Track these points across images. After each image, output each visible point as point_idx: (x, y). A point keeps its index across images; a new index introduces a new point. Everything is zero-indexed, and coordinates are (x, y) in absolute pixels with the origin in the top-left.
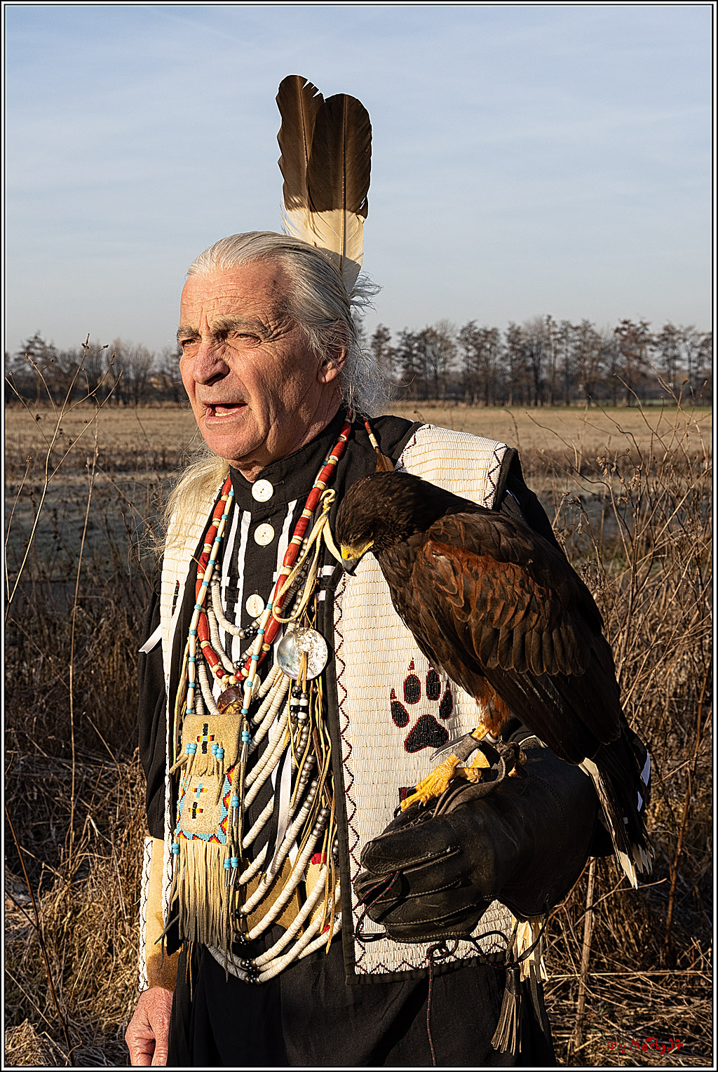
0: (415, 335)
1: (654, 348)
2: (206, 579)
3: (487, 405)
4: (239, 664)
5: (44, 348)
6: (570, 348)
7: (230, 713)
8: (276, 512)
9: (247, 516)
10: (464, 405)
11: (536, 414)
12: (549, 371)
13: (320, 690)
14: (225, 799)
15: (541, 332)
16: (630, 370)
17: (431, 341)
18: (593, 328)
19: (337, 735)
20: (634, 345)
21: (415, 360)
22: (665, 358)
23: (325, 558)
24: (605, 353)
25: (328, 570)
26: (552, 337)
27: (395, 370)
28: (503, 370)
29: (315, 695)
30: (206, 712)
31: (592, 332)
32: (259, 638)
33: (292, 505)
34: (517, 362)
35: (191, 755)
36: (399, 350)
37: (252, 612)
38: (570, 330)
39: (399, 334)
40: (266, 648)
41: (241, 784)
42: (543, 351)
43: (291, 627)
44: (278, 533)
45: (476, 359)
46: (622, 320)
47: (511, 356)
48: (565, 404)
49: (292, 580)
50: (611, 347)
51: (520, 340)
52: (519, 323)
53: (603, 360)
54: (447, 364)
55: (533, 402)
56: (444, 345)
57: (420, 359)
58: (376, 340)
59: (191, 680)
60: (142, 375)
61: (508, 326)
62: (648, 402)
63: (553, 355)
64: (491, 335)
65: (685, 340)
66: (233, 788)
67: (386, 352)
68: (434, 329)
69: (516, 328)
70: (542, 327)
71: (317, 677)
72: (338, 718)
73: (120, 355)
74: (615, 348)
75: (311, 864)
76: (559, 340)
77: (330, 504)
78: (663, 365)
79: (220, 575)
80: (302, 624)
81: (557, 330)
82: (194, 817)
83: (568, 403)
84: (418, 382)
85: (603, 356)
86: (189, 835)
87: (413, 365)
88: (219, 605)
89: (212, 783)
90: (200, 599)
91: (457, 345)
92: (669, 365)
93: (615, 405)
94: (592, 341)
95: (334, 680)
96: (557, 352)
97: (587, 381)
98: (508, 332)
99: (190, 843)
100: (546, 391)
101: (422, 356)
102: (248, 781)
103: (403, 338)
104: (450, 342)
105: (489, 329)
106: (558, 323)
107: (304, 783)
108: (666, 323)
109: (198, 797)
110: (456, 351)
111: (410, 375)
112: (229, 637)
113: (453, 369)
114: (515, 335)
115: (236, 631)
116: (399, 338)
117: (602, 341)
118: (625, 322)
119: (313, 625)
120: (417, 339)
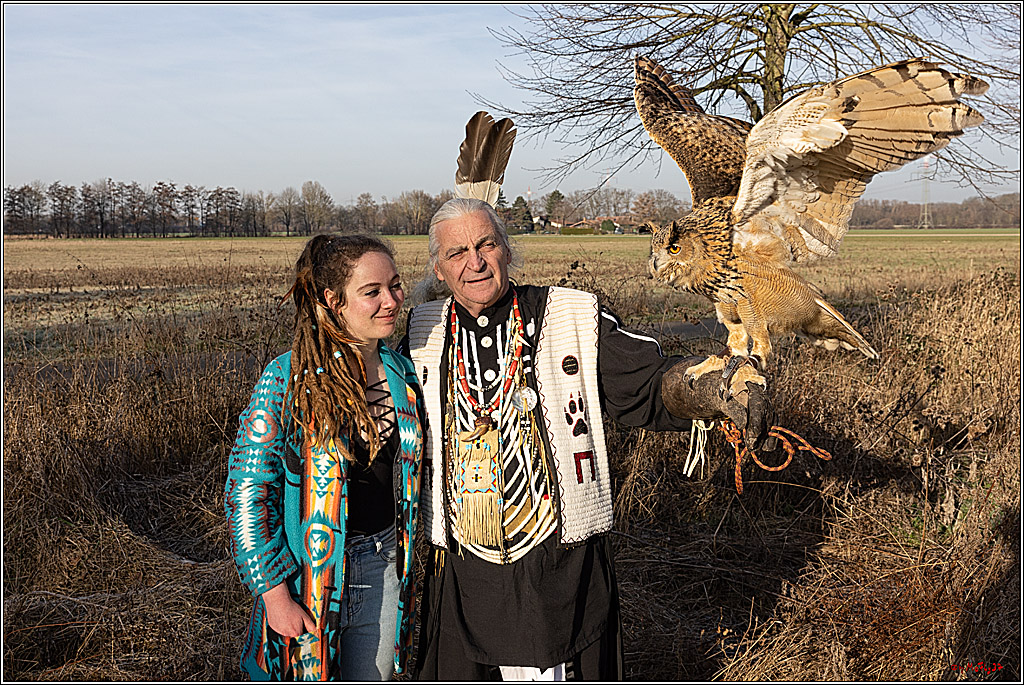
1: (179, 200)
3: (69, 237)
6: (124, 200)
8: (491, 331)
9: (472, 333)
10: (52, 237)
11: (103, 242)
12: (111, 215)
14: (493, 470)
15: (105, 189)
16: (164, 214)
17: (28, 194)
18: (140, 187)
20: (166, 198)
21: (18, 207)
22: (186, 207)
24: (147, 203)
25: (528, 358)
26: (112, 193)
28: (79, 214)
31: (139, 190)
34: (89, 209)
38: (124, 188)
41: (501, 463)
42: (107, 202)
44: (494, 341)
45: (60, 207)
46: (158, 182)
47: (85, 205)
48: (121, 236)
50: (152, 199)
51: (90, 194)
52: (89, 184)
53: (146, 208)
54: (40, 210)
55: (100, 235)
56: (38, 197)
61: (82, 185)
63: (113, 204)
64: (72, 190)
65: (198, 195)
66: (497, 465)
68: (30, 186)
69: (87, 186)
70: (106, 186)
71: (533, 410)
74: (154, 200)
75: (543, 499)
76: (117, 195)
78: (186, 211)
81: (116, 188)
83: (124, 236)
85: (146, 205)
87: (17, 210)
91: (47, 197)
92: (189, 211)
93: (155, 236)
94: (139, 195)
96: (115, 202)
97: (137, 221)
98: (82, 189)
100: (109, 229)
101: (22, 205)
103: (8, 192)
104: (41, 195)
105: (70, 187)
106: (116, 184)
108: (187, 184)
110: (47, 201)
113: (44, 213)
114: (87, 191)
117: (146, 195)
118: (160, 184)
119: (526, 385)
120: (18, 193)
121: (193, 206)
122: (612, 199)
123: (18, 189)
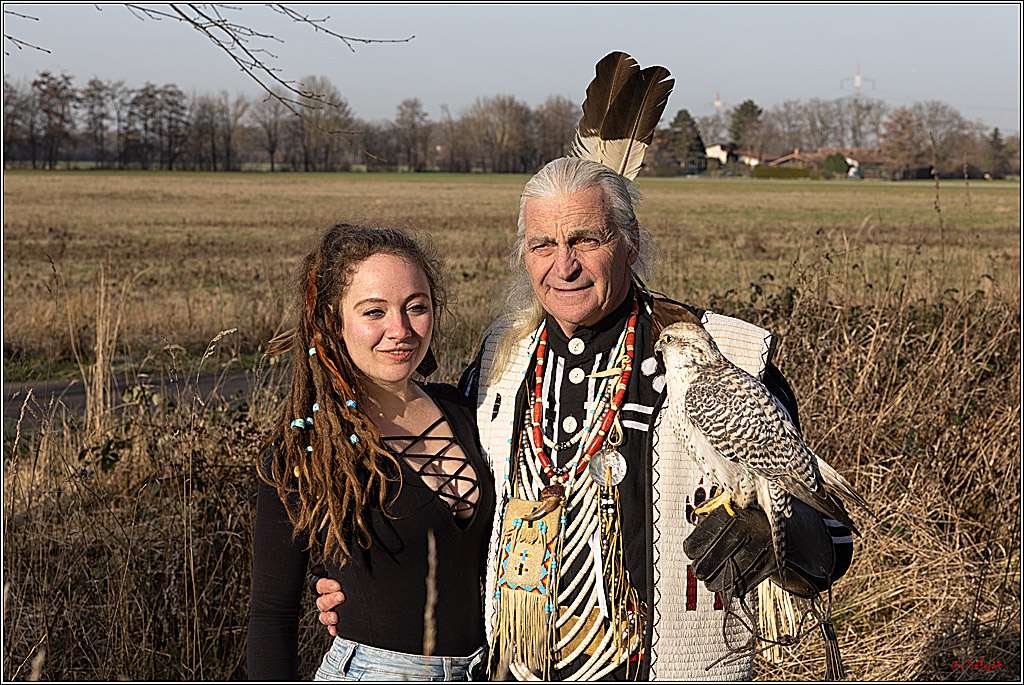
1: (78, 104)
8: (588, 361)
9: (562, 360)
14: (545, 563)
16: (51, 129)
20: (54, 100)
24: (22, 109)
33: (599, 357)
35: (518, 528)
41: (558, 554)
46: (41, 72)
50: (30, 101)
65: (113, 97)
66: (552, 556)
74: (34, 103)
78: (90, 124)
92: (96, 125)
108: (92, 78)
109: (523, 559)
117: (18, 95)
118: (44, 75)
121: (103, 116)
122: (849, 117)
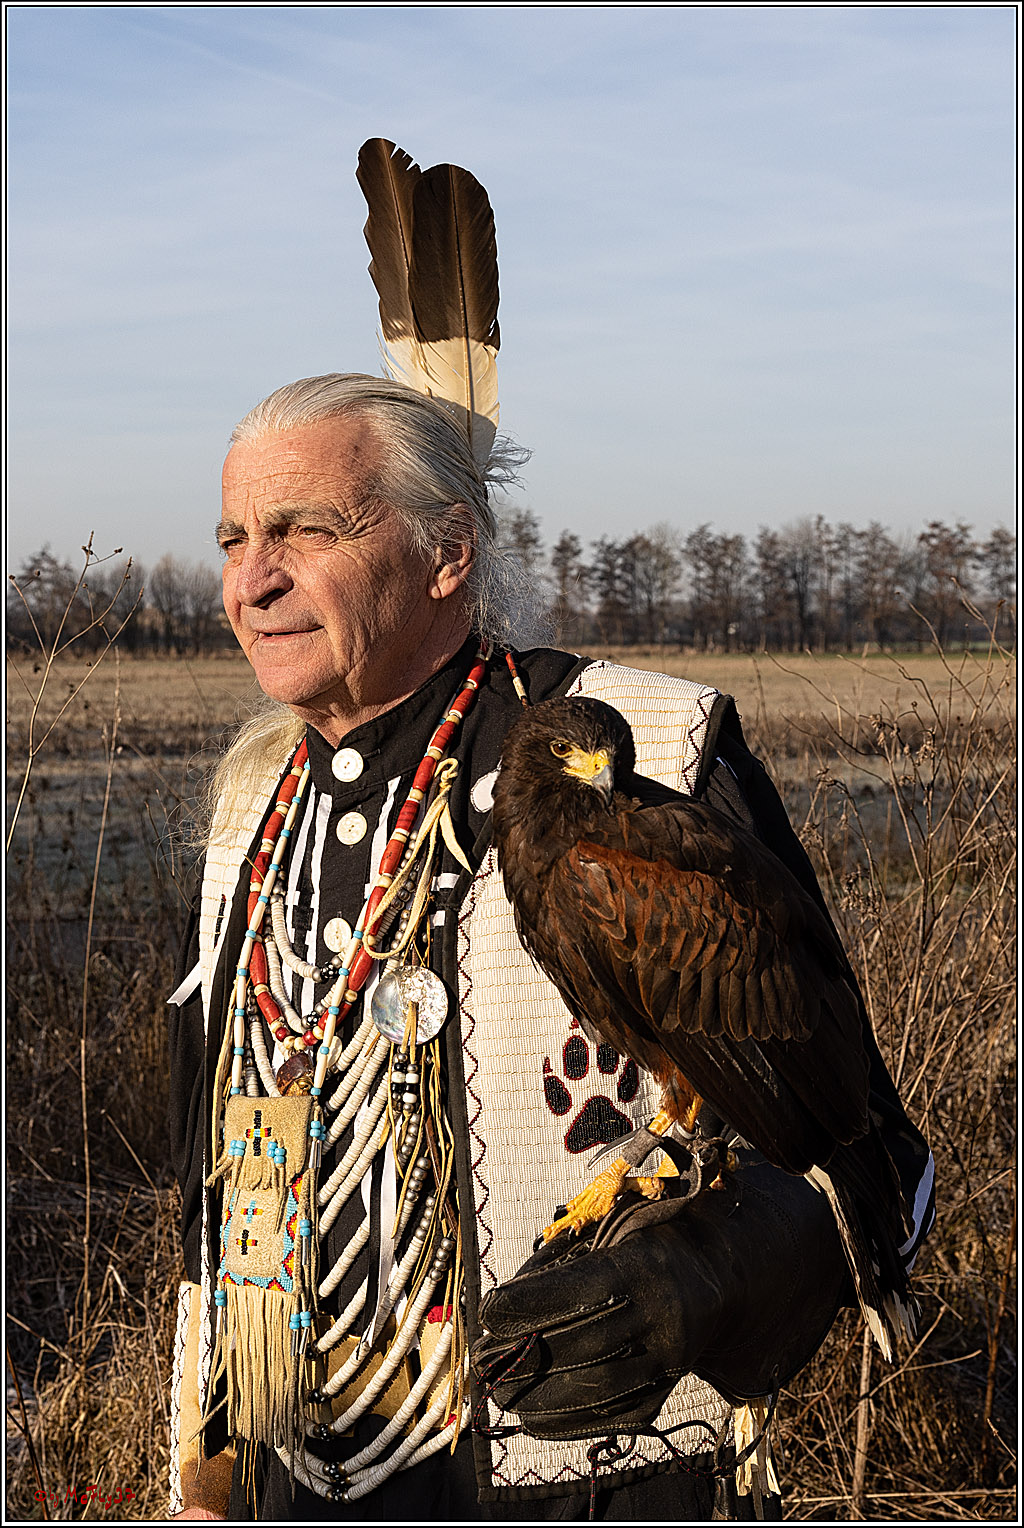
0: (618, 546)
1: (978, 564)
2: (265, 892)
3: (727, 651)
4: (310, 1019)
5: (56, 569)
6: (852, 565)
7: (294, 1094)
8: (372, 795)
9: (327, 801)
10: (691, 652)
11: (800, 664)
12: (821, 600)
13: (436, 1060)
14: (289, 1224)
15: (809, 541)
16: (942, 597)
17: (643, 555)
18: (887, 534)
19: (463, 1128)
20: (948, 559)
21: (618, 585)
22: (995, 579)
23: (443, 861)
24: (905, 572)
25: (447, 880)
26: (825, 548)
27: (588, 600)
28: (751, 598)
29: (429, 1067)
30: (262, 1092)
31: (885, 540)
32: (341, 980)
33: (393, 785)
34: (773, 586)
35: (238, 1158)
36: (594, 569)
37: (332, 945)
38: (851, 537)
39: (594, 544)
40: (351, 997)
41: (312, 1202)
42: (812, 570)
43: (391, 965)
44: (372, 826)
45: (710, 582)
46: (931, 521)
47: (763, 578)
48: (845, 649)
49: (394, 894)
50: (914, 563)
51: (776, 553)
52: (776, 528)
53: (901, 583)
54: (668, 590)
55: (796, 647)
56: (663, 561)
57: (627, 582)
58: (560, 555)
59: (238, 1043)
60: (205, 609)
61: (758, 532)
62: (971, 646)
63: (826, 575)
64: (733, 545)
66: (300, 1208)
67: (574, 572)
68: (647, 536)
69: (770, 535)
70: (809, 533)
71: (432, 1041)
72: (464, 1102)
73: (171, 580)
74: (919, 563)
75: (428, 1323)
76: (835, 554)
77: (451, 781)
78: (993, 589)
79: (285, 888)
80: (409, 961)
81: (832, 537)
82: (244, 1252)
83: (850, 648)
84: (624, 617)
85: (902, 577)
86: (239, 1279)
87: (616, 592)
88: (283, 932)
89: (268, 1201)
90: (254, 922)
91: (683, 561)
92: (1001, 590)
93: (920, 650)
94: (885, 553)
95: (458, 1045)
96: (832, 570)
97: (878, 614)
98: (758, 541)
99: (242, 1290)
100: (818, 630)
101: (629, 578)
102: (323, 1196)
103: (600, 551)
104: (670, 557)
105: (730, 536)
106: (835, 528)
107: (411, 1200)
108: (996, 527)
109: (249, 1221)
110: (681, 570)
111: (613, 610)
112: (298, 980)
113: (675, 598)
115: (308, 971)
116: (595, 551)
117: (901, 554)
118: (935, 525)
119: (425, 963)
120: (621, 552)
123: (621, 541)
